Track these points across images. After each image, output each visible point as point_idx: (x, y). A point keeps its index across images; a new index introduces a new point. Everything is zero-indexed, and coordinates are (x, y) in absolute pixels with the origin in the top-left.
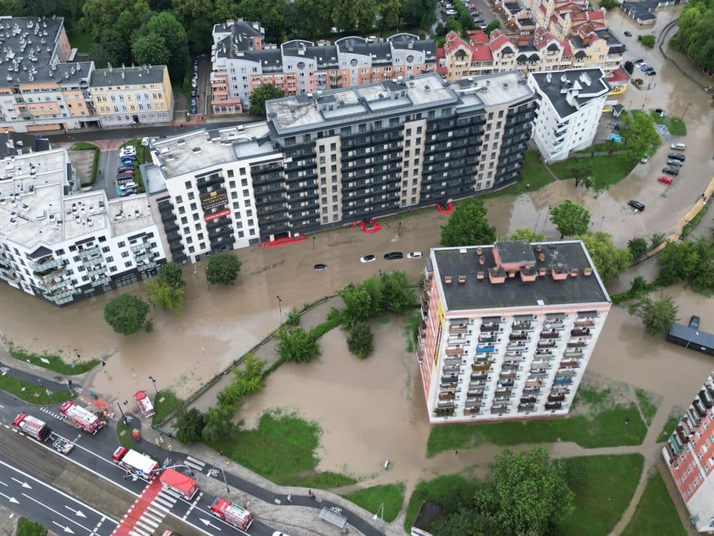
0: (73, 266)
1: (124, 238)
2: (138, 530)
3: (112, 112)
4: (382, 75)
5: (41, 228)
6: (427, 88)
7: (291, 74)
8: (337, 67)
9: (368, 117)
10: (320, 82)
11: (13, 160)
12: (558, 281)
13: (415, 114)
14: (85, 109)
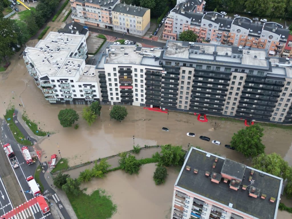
0: (57, 88)
1: (82, 84)
2: (18, 216)
3: (119, 25)
4: (252, 42)
5: (52, 68)
6: (256, 57)
7: (204, 28)
8: (229, 31)
9: (213, 63)
10: (218, 36)
11: (63, 35)
12: (251, 197)
13: (241, 69)
14: (108, 20)
